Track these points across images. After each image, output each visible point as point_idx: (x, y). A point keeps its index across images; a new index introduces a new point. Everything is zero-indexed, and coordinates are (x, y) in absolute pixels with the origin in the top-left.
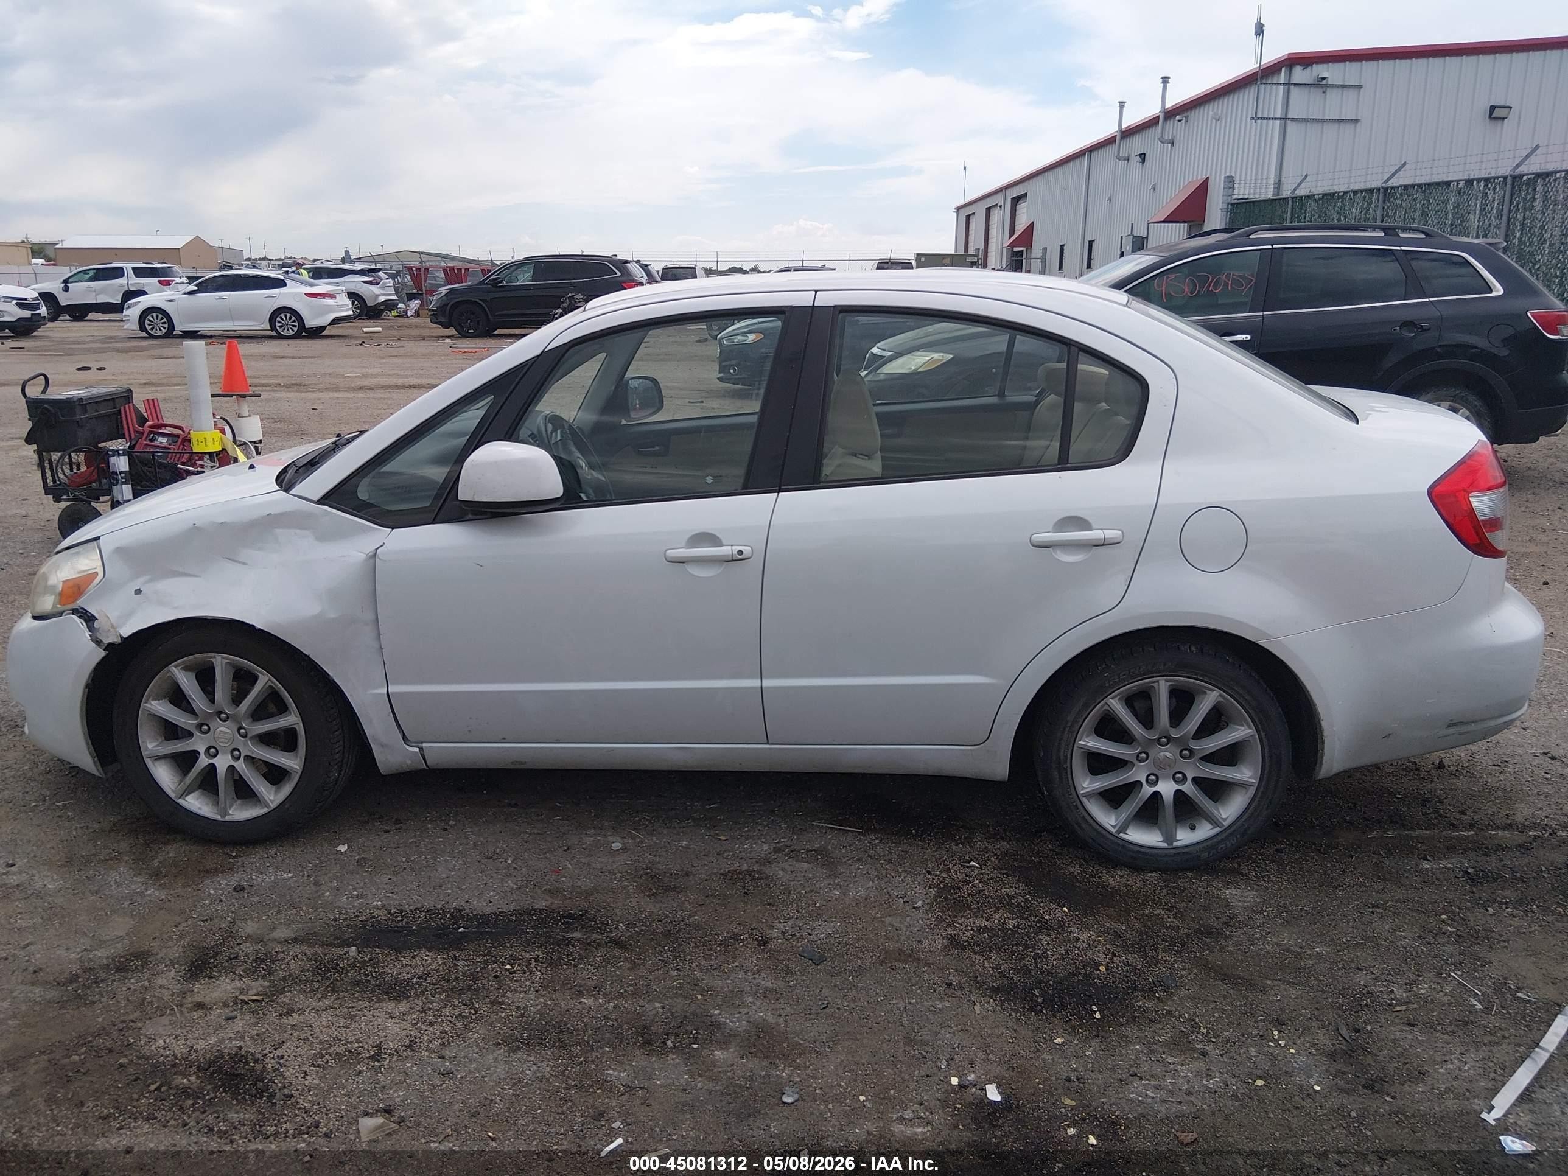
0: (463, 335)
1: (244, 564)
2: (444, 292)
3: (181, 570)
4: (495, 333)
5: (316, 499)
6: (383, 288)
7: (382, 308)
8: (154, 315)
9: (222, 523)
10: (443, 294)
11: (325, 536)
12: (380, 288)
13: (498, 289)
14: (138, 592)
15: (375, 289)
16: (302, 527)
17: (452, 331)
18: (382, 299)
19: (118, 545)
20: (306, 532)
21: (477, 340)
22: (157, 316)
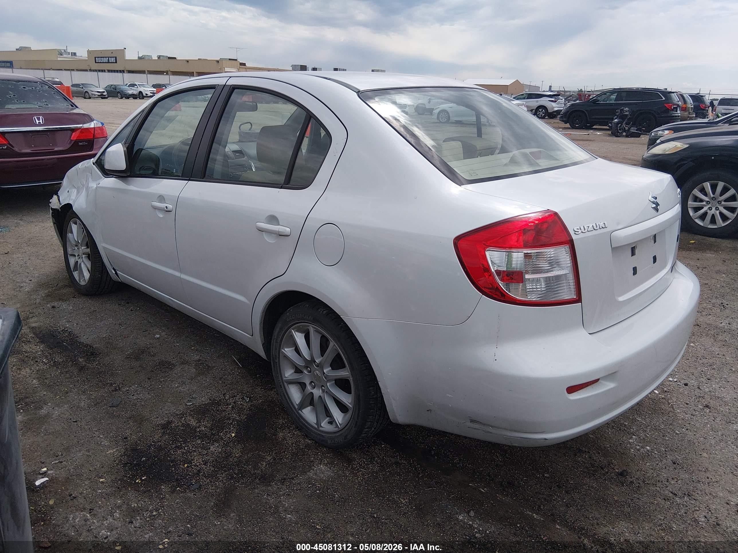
0: (573, 127)
1: (82, 186)
2: (569, 106)
3: (75, 185)
4: (593, 127)
6: (558, 104)
7: (555, 113)
8: (443, 113)
10: (568, 106)
12: (557, 104)
13: (596, 105)
14: (68, 192)
15: (554, 104)
16: (91, 173)
17: (568, 125)
18: (556, 109)
20: (91, 176)
21: (578, 130)
22: (444, 114)
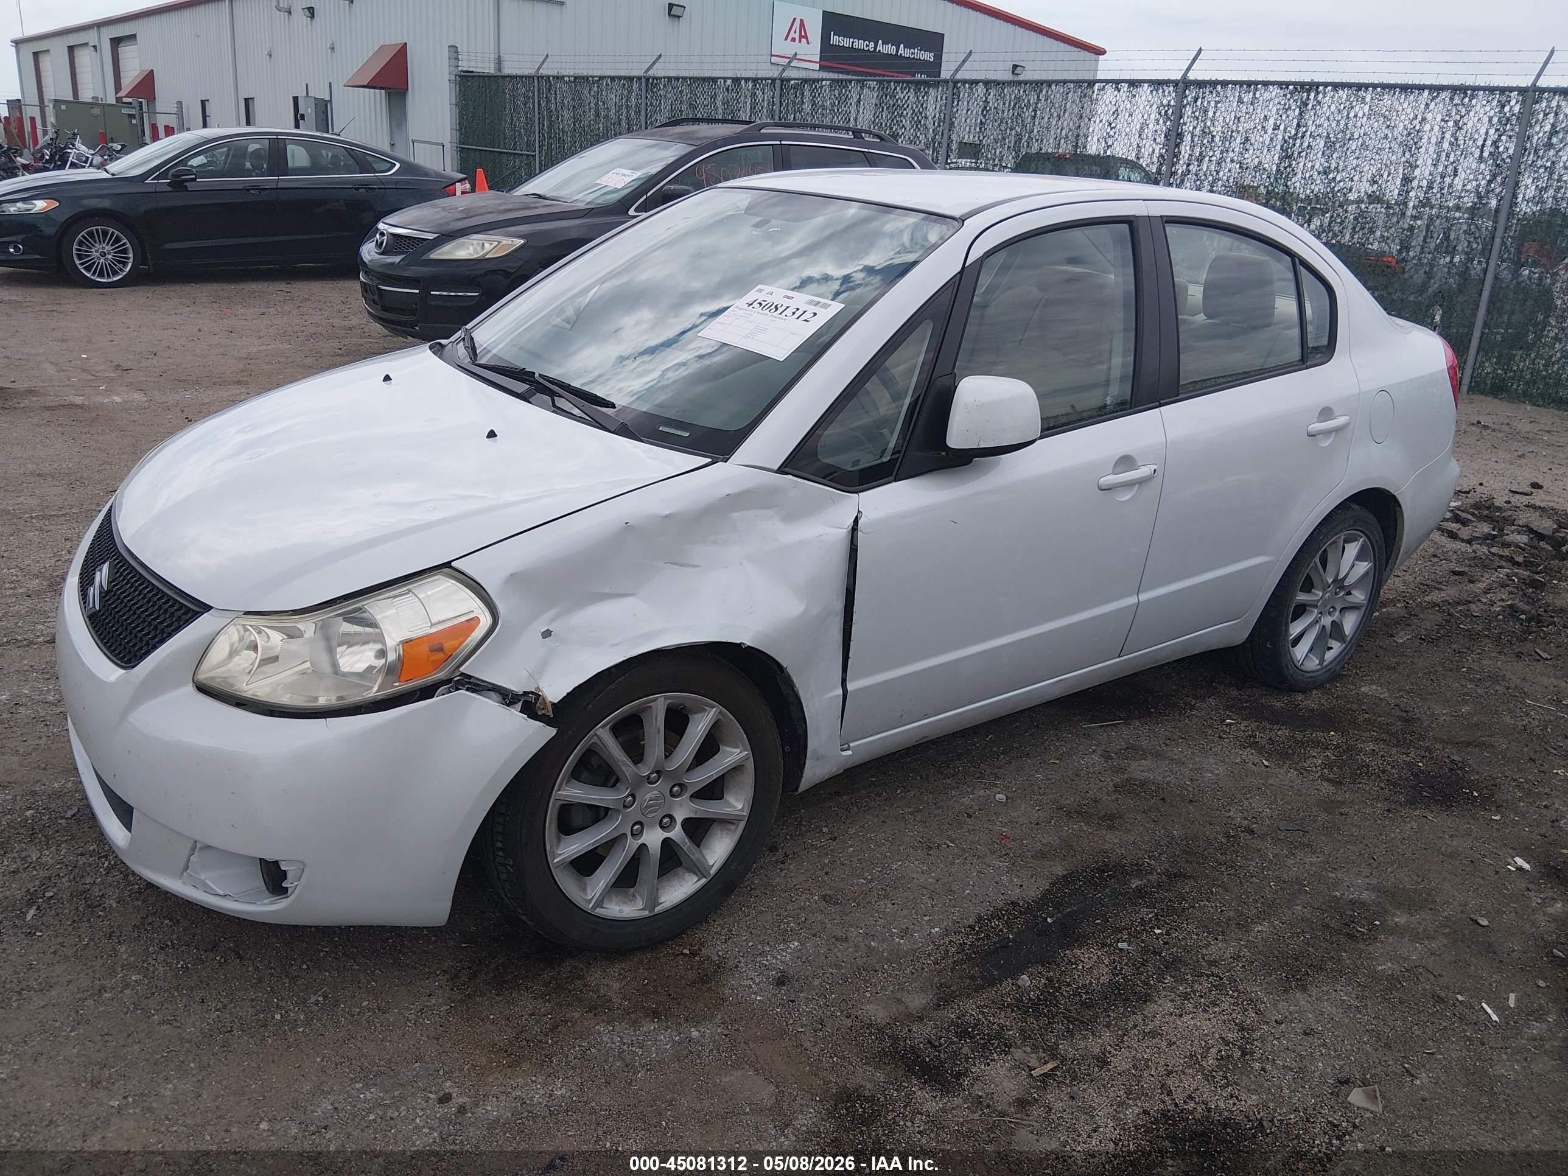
1: (696, 566)
3: (607, 590)
5: (776, 468)
9: (666, 516)
11: (792, 516)
14: (547, 634)
16: (767, 507)
19: (510, 571)
20: (770, 512)
